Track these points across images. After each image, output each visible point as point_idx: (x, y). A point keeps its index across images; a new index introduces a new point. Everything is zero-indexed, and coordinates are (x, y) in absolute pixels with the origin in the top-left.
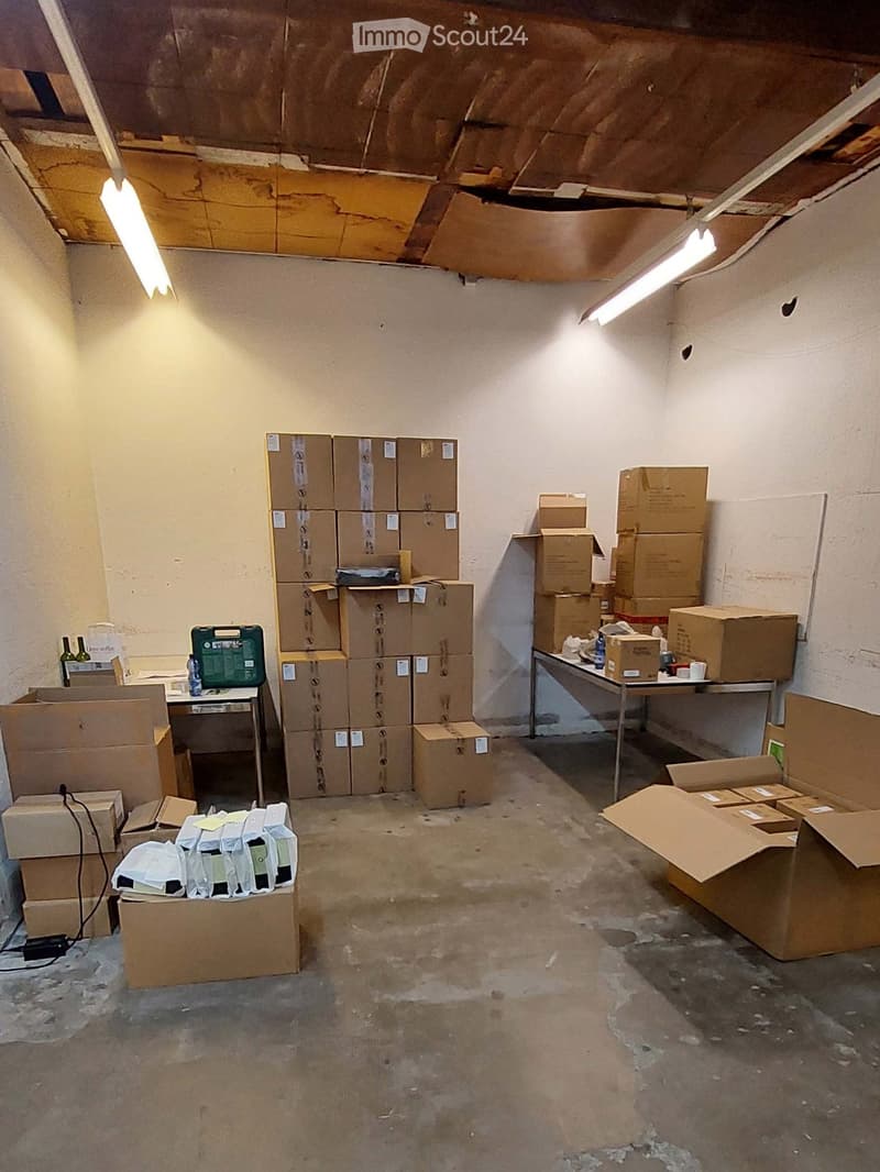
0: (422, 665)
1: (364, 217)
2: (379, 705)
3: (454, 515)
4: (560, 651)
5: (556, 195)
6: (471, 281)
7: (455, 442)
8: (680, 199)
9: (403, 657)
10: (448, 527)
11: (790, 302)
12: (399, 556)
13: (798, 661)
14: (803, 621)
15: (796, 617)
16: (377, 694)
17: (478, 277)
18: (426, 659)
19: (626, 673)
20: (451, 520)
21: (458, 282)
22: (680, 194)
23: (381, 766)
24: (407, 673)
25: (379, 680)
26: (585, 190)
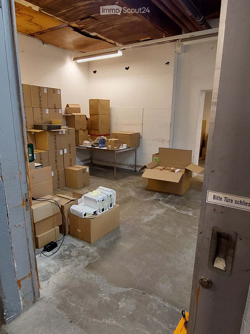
0: (65, 152)
1: (36, 24)
2: (57, 164)
3: (61, 109)
4: (82, 145)
5: (90, 34)
6: (45, 44)
7: (60, 90)
8: (113, 42)
9: (61, 149)
10: (60, 113)
11: (127, 67)
12: (51, 121)
13: (140, 142)
14: (141, 134)
15: (139, 133)
16: (56, 160)
17: (47, 43)
18: (66, 149)
19: (115, 148)
20: (60, 111)
21: (42, 44)
22: (113, 40)
23: (58, 181)
24: (62, 154)
25: (56, 157)
26: (97, 35)
